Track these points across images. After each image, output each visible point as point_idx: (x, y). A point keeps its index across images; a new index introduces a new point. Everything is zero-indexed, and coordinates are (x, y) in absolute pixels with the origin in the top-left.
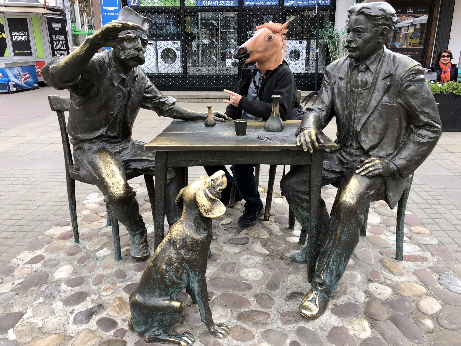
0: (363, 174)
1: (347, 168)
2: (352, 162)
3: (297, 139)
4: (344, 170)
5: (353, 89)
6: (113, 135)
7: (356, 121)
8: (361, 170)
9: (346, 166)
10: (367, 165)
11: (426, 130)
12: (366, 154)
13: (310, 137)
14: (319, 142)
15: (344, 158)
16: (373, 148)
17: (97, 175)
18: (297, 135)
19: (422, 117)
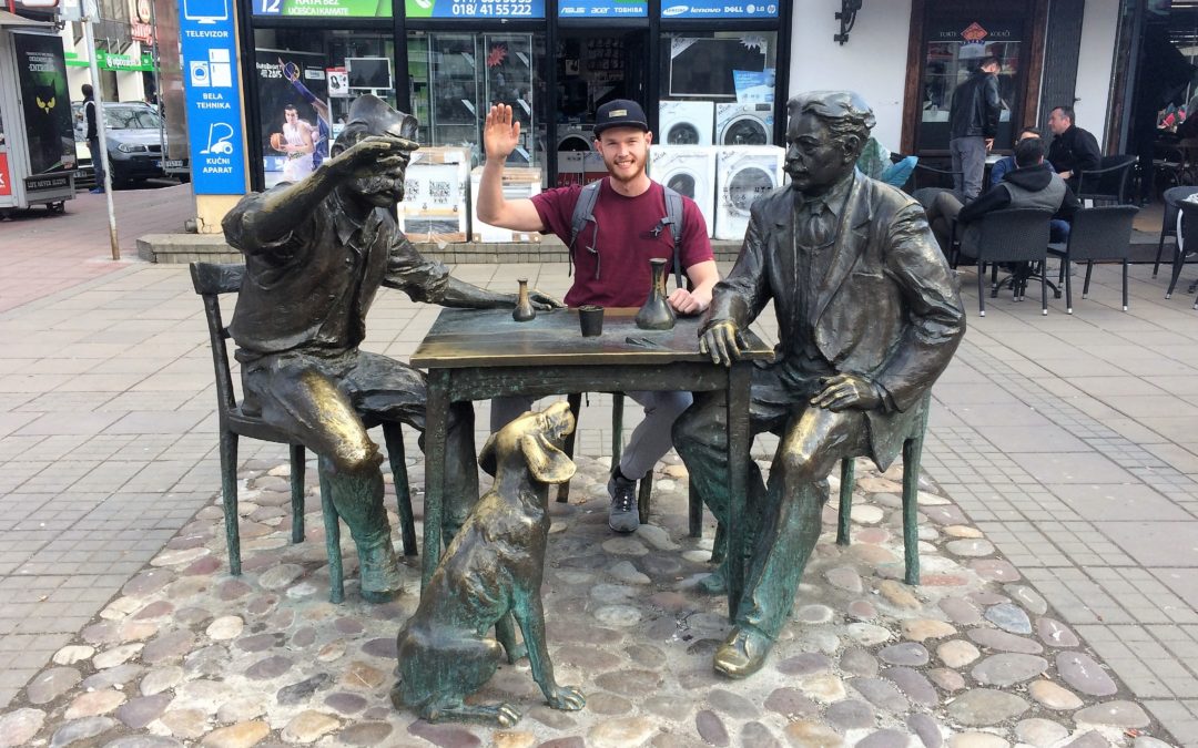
0: (824, 404)
1: (799, 397)
2: (806, 384)
3: (702, 342)
4: (793, 401)
5: (804, 248)
6: (331, 341)
7: (810, 306)
8: (820, 397)
9: (797, 393)
10: (833, 388)
11: (936, 321)
12: (831, 368)
13: (725, 338)
14: (741, 346)
15: (792, 378)
16: (842, 357)
17: (308, 420)
18: (701, 333)
19: (926, 298)
